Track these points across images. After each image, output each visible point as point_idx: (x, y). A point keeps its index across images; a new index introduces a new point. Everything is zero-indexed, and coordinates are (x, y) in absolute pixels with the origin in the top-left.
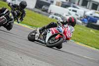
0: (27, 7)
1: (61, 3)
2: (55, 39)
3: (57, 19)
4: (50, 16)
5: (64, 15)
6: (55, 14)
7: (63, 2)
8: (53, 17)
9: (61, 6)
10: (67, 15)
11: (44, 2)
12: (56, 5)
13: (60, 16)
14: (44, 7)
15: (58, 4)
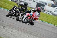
0: (28, 6)
1: (51, 4)
2: (28, 19)
3: (49, 14)
4: (45, 12)
5: (53, 12)
6: (48, 11)
7: (52, 4)
8: (46, 13)
9: (51, 7)
10: (54, 12)
11: (41, 4)
12: (48, 6)
13: (51, 12)
14: (41, 7)
15: (49, 5)
